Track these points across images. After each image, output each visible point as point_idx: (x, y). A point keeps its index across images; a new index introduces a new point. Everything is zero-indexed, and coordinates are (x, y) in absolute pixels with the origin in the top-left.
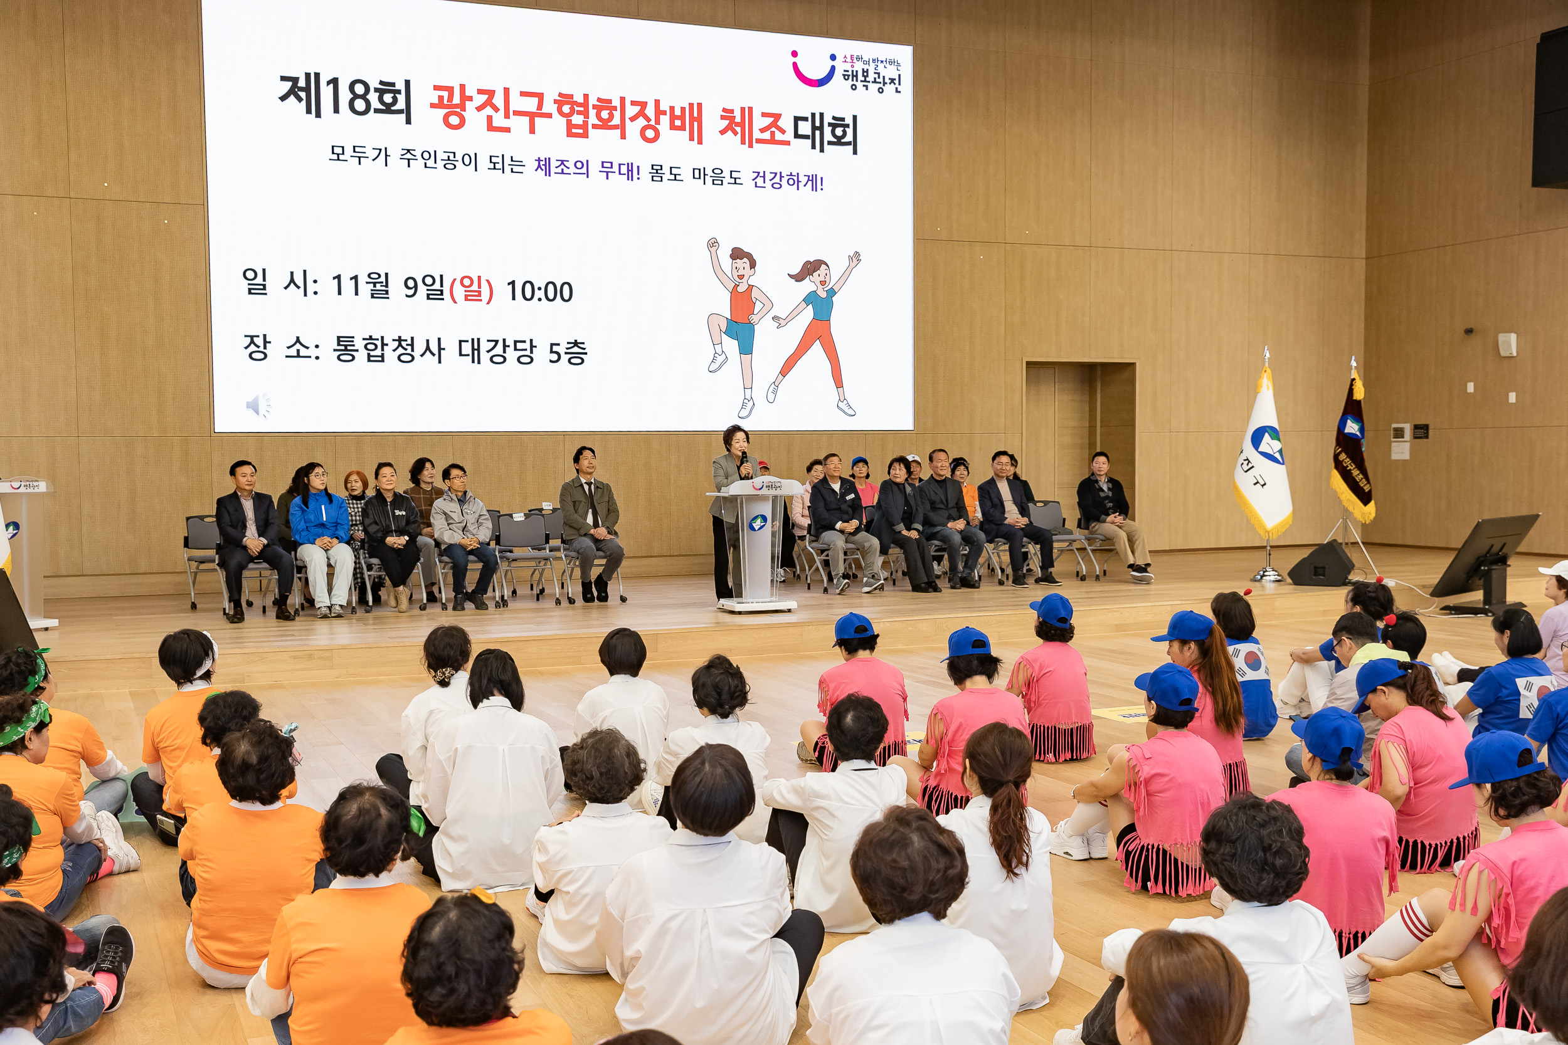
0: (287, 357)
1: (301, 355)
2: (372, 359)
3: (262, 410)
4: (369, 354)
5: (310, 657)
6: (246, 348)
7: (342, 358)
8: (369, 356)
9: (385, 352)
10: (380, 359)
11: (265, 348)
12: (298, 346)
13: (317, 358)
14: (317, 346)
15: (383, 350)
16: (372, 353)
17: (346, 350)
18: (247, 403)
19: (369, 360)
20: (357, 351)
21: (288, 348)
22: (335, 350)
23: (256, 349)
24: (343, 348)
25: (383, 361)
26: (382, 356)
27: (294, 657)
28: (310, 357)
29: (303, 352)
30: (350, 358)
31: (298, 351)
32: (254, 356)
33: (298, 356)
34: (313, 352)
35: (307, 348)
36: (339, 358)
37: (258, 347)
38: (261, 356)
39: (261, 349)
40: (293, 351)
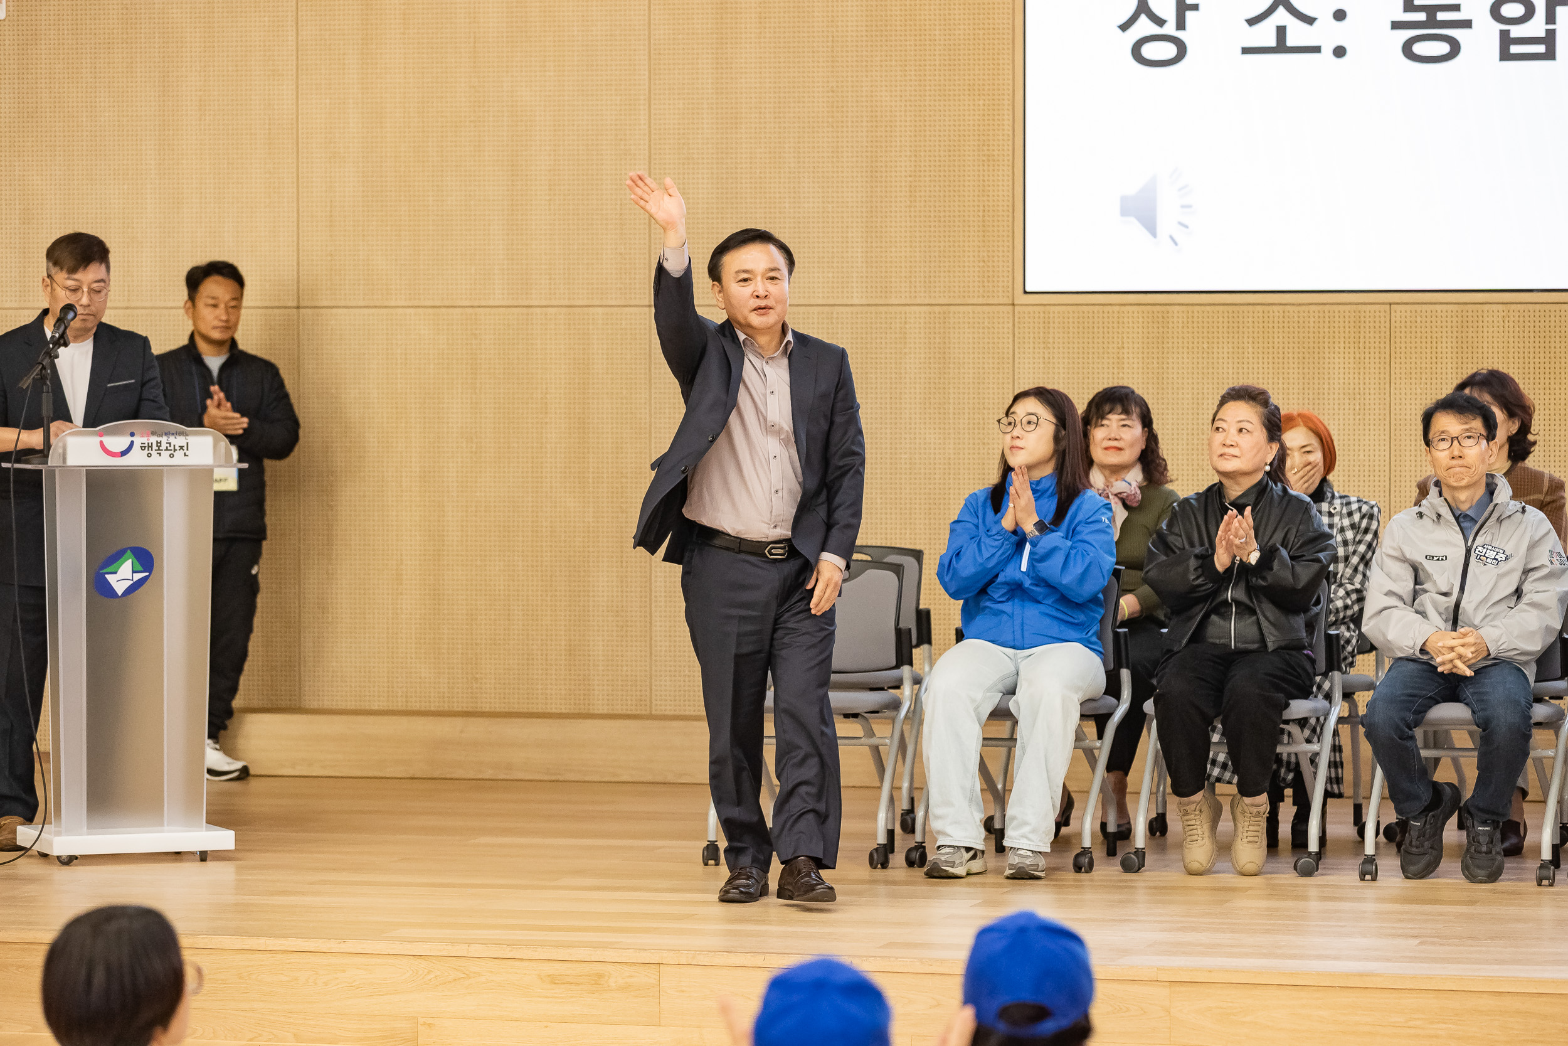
0: (1246, 51)
1: (1290, 42)
2: (1515, 49)
3: (1166, 223)
4: (1504, 35)
5: (597, 982)
6: (1124, 27)
7: (1419, 49)
8: (1506, 40)
9: (1559, 27)
10: (1541, 49)
11: (1181, 25)
12: (1281, 16)
13: (1340, 52)
14: (1340, 15)
15: (1551, 18)
16: (1516, 31)
17: (1432, 22)
18: (1124, 200)
19: (1505, 55)
20: (1467, 24)
21: (1252, 22)
22: (1396, 25)
23: (1155, 30)
24: (1421, 16)
25: (1550, 55)
26: (1549, 40)
27: (554, 980)
28: (1317, 49)
29: (1298, 34)
30: (1443, 48)
31: (1281, 31)
32: (1149, 51)
33: (1281, 46)
34: (1326, 33)
35: (1310, 20)
36: (1407, 49)
37: (1160, 22)
38: (1170, 50)
39: (1170, 29)
40: (1265, 35)
